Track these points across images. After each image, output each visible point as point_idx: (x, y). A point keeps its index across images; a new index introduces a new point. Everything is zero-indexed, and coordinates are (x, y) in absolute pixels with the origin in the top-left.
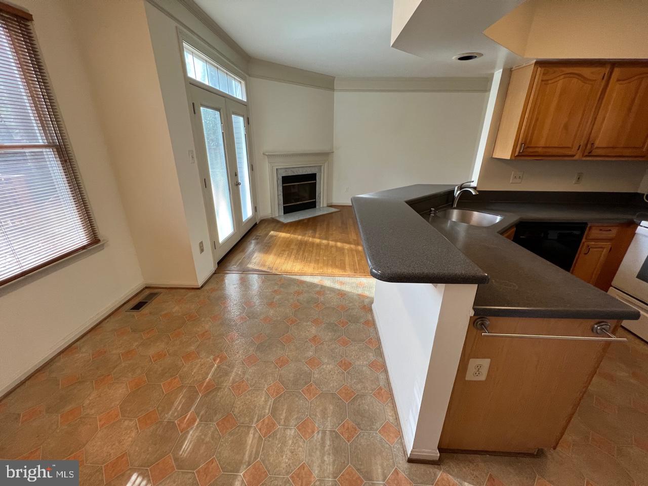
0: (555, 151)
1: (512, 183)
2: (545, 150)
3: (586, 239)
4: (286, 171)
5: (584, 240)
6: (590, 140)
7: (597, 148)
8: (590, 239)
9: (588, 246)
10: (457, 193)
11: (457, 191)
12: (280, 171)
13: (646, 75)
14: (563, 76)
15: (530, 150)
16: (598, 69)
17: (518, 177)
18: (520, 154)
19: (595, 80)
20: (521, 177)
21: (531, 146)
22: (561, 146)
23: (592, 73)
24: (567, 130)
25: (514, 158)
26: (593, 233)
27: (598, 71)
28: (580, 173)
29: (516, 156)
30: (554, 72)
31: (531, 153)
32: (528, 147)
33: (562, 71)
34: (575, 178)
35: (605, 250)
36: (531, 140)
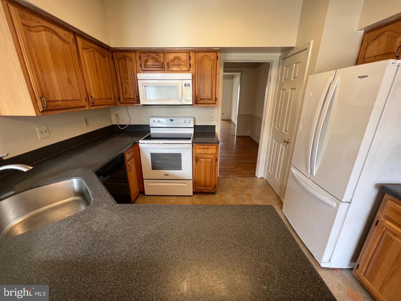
1: (41, 139)
3: (126, 161)
5: (126, 163)
6: (89, 94)
7: (95, 100)
8: (128, 161)
9: (129, 165)
13: (94, 50)
14: (42, 27)
15: (51, 104)
16: (66, 33)
17: (44, 132)
18: (45, 109)
19: (70, 43)
20: (47, 131)
21: (51, 100)
22: (74, 99)
23: (65, 35)
24: (71, 84)
25: (40, 114)
26: (128, 156)
27: (67, 34)
28: (85, 118)
29: (42, 111)
30: (31, 19)
31: (55, 107)
32: (49, 101)
33: (39, 22)
34: (85, 123)
35: (133, 163)
36: (48, 94)
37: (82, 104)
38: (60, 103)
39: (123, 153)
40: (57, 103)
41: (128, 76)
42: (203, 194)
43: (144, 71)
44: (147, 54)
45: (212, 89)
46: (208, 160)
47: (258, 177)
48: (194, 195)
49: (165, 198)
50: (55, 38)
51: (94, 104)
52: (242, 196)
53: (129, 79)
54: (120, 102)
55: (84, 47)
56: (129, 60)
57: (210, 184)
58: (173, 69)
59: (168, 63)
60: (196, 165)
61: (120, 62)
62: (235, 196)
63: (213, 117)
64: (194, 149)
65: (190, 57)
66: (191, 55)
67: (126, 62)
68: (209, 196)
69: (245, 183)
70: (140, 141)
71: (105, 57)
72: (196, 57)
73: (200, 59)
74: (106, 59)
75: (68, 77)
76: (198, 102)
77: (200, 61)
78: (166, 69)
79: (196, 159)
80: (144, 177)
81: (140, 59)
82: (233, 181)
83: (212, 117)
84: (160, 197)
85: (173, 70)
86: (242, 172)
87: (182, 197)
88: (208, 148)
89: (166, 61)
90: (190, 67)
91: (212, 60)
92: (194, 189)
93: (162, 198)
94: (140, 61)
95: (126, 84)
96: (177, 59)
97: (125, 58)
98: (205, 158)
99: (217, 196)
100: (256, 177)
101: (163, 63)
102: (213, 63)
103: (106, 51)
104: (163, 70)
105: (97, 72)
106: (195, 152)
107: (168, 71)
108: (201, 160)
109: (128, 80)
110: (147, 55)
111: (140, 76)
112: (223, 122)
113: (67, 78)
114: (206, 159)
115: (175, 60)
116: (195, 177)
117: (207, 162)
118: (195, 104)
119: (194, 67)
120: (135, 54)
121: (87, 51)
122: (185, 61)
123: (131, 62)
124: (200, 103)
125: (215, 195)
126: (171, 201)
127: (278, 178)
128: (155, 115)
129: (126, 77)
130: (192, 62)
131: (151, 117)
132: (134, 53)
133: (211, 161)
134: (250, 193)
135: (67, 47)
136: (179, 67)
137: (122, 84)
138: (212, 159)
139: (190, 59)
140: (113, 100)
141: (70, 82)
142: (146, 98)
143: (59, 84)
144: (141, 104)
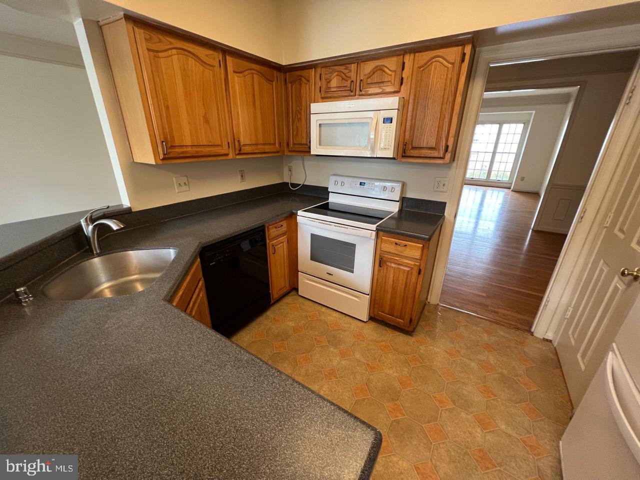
0: (206, 150)
1: (178, 193)
2: (196, 149)
3: (269, 239)
5: (268, 241)
6: (235, 137)
7: (244, 145)
8: (272, 238)
9: (273, 246)
10: (88, 229)
11: (88, 225)
13: (254, 72)
14: (175, 50)
15: (177, 150)
16: (210, 52)
17: (182, 184)
18: (166, 156)
19: (213, 66)
20: (187, 183)
21: (177, 145)
22: (210, 144)
23: (207, 56)
24: (209, 124)
25: (161, 162)
26: (272, 232)
27: (212, 54)
28: (241, 171)
29: (163, 159)
30: (160, 41)
31: (180, 154)
32: (173, 146)
33: (171, 44)
34: (239, 177)
35: (285, 243)
36: (172, 137)
37: (222, 151)
38: (189, 149)
39: (264, 226)
40: (185, 149)
41: (301, 109)
42: (386, 326)
43: (325, 99)
44: (330, 69)
45: (440, 128)
46: (402, 267)
47: (535, 334)
48: (370, 321)
49: (324, 309)
50: (191, 61)
51: (241, 152)
52: (468, 362)
53: (303, 113)
54: (289, 149)
55: (237, 70)
56: (306, 82)
57: (401, 313)
58: (368, 91)
59: (361, 80)
60: (379, 271)
61: (294, 86)
62: (451, 355)
63: (444, 185)
64: (379, 241)
65: (404, 63)
66: (406, 61)
67: (301, 85)
68: (397, 333)
69: (491, 338)
70: (300, 213)
71: (272, 81)
72: (416, 61)
73: (423, 67)
74: (272, 85)
75: (205, 114)
76: (408, 154)
77: (423, 70)
78: (357, 93)
79: (381, 261)
80: (300, 268)
81: (320, 79)
82: (466, 324)
83: (441, 185)
84: (317, 305)
85: (370, 92)
86: (500, 310)
87: (349, 317)
88: (406, 246)
89: (360, 77)
90: (402, 84)
91: (450, 66)
92: (371, 312)
93: (319, 307)
94: (320, 83)
95: (298, 121)
96: (379, 71)
97: (301, 79)
98: (396, 262)
99: (411, 340)
100: (532, 334)
101: (355, 81)
102: (450, 71)
103: (275, 72)
104: (352, 94)
105: (254, 105)
106: (381, 248)
107: (360, 95)
108: (389, 264)
109: (301, 114)
110: (330, 71)
111: (315, 107)
112: (516, 195)
113: (203, 116)
114: (399, 264)
115: (374, 73)
116: (376, 292)
117: (399, 271)
118: (403, 156)
119: (409, 84)
120: (315, 72)
121: (241, 75)
122: (393, 74)
123: (307, 85)
124: (412, 155)
125: (411, 337)
126: (329, 318)
127: (583, 357)
128: (339, 172)
129: (299, 110)
130: (405, 74)
131: (334, 175)
132: (314, 69)
133: (408, 271)
134: (492, 362)
135: (208, 73)
136: (380, 87)
137: (293, 121)
138: (412, 268)
139: (403, 69)
140: (277, 146)
141: (206, 120)
142: (320, 145)
143: (189, 123)
144: (312, 154)
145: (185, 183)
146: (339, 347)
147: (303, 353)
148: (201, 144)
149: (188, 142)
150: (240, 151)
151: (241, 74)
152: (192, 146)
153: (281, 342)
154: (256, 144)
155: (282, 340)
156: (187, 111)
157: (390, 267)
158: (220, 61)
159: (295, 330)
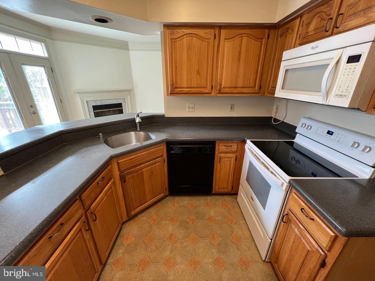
0: (196, 90)
1: (188, 112)
3: (217, 152)
4: (95, 102)
6: (218, 82)
7: (224, 88)
8: (221, 152)
9: (220, 157)
10: (137, 121)
11: (137, 119)
12: (89, 103)
13: (244, 35)
14: (186, 35)
15: (178, 89)
16: (208, 31)
18: (172, 92)
19: (209, 39)
21: (178, 87)
22: (199, 86)
23: (206, 33)
24: (200, 75)
26: (222, 148)
29: (170, 94)
30: (178, 32)
31: (180, 91)
32: (176, 87)
33: (184, 32)
34: (229, 108)
35: (233, 159)
36: (176, 83)
37: (206, 91)
38: (185, 89)
39: (215, 142)
40: (183, 89)
43: (300, 45)
44: (313, 12)
49: (243, 222)
50: (195, 39)
51: (221, 92)
54: (268, 91)
55: (228, 37)
56: (291, 32)
58: (348, 24)
59: (341, 14)
67: (286, 36)
70: (248, 141)
71: (262, 39)
74: (262, 42)
75: (198, 69)
81: (302, 26)
84: (242, 215)
85: (349, 26)
88: (313, 219)
93: (241, 218)
94: (301, 30)
97: (288, 31)
101: (333, 18)
103: (267, 31)
104: (328, 34)
107: (335, 33)
110: (312, 15)
113: (196, 70)
120: (300, 20)
123: (291, 35)
135: (204, 44)
140: (256, 89)
141: (198, 73)
142: (282, 88)
143: (187, 75)
144: (275, 96)
145: (192, 107)
146: (221, 254)
147: (197, 235)
148: (193, 86)
149: (185, 85)
150: (219, 91)
151: (231, 40)
152: (187, 87)
153: (195, 218)
154: (236, 87)
155: (197, 218)
156: (187, 68)
157: (293, 230)
158: (215, 35)
159: (210, 219)
